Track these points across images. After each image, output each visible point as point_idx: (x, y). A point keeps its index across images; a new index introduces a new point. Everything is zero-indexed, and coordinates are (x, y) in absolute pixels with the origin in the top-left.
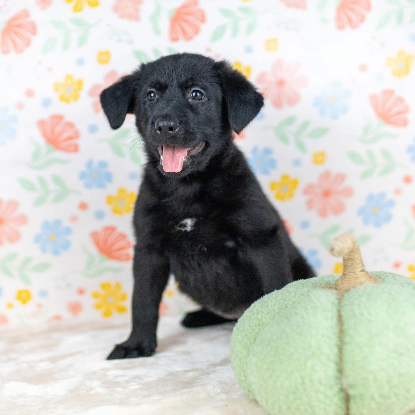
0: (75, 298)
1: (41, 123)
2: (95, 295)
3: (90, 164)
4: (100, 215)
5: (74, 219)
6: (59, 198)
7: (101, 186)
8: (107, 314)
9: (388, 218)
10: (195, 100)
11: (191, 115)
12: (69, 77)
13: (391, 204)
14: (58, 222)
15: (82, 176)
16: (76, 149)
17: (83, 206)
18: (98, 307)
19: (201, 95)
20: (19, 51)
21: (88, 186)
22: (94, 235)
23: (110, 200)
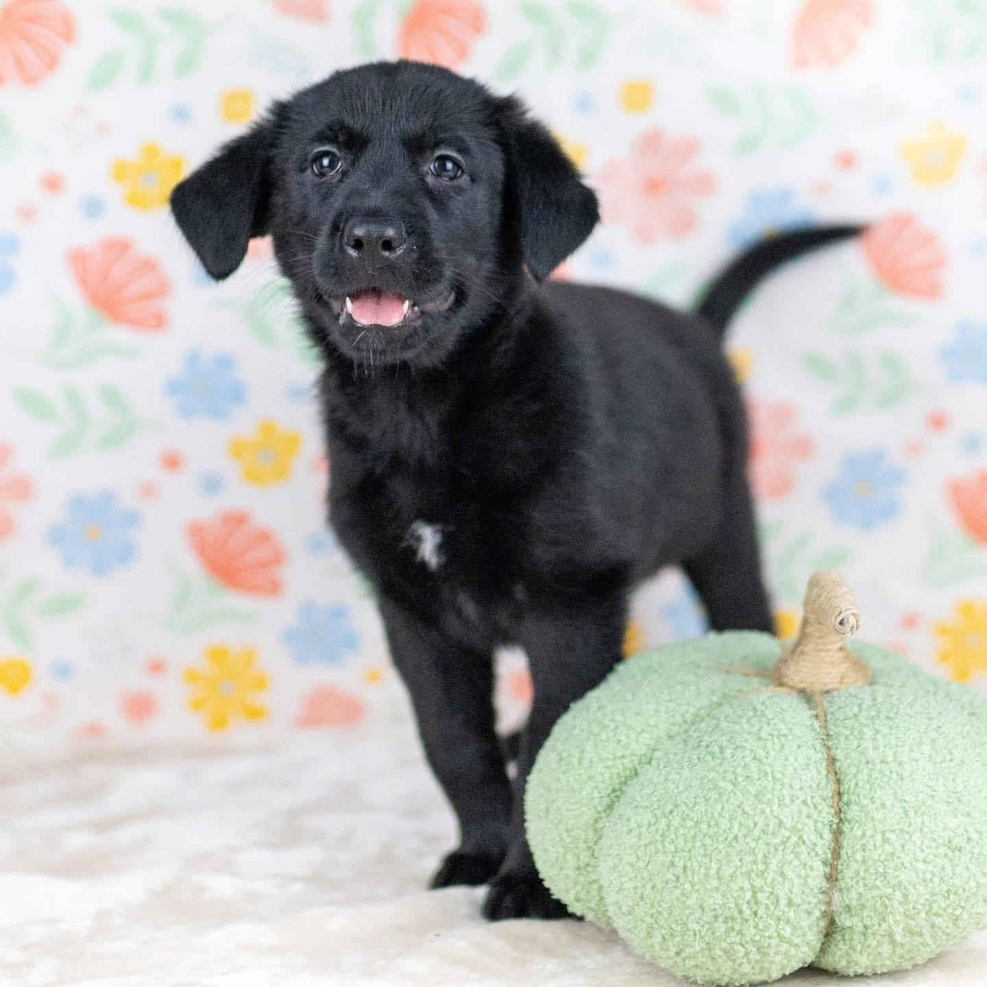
0: (140, 682)
1: (78, 259)
2: (192, 677)
3: (192, 359)
4: (212, 484)
5: (148, 491)
7: (218, 413)
8: (219, 723)
9: (890, 510)
10: (440, 180)
11: (432, 214)
12: (151, 151)
14: (108, 497)
15: (174, 388)
16: (159, 322)
17: (172, 462)
18: (197, 705)
19: (456, 169)
20: (30, 79)
21: (186, 412)
22: (196, 531)
23: (237, 449)
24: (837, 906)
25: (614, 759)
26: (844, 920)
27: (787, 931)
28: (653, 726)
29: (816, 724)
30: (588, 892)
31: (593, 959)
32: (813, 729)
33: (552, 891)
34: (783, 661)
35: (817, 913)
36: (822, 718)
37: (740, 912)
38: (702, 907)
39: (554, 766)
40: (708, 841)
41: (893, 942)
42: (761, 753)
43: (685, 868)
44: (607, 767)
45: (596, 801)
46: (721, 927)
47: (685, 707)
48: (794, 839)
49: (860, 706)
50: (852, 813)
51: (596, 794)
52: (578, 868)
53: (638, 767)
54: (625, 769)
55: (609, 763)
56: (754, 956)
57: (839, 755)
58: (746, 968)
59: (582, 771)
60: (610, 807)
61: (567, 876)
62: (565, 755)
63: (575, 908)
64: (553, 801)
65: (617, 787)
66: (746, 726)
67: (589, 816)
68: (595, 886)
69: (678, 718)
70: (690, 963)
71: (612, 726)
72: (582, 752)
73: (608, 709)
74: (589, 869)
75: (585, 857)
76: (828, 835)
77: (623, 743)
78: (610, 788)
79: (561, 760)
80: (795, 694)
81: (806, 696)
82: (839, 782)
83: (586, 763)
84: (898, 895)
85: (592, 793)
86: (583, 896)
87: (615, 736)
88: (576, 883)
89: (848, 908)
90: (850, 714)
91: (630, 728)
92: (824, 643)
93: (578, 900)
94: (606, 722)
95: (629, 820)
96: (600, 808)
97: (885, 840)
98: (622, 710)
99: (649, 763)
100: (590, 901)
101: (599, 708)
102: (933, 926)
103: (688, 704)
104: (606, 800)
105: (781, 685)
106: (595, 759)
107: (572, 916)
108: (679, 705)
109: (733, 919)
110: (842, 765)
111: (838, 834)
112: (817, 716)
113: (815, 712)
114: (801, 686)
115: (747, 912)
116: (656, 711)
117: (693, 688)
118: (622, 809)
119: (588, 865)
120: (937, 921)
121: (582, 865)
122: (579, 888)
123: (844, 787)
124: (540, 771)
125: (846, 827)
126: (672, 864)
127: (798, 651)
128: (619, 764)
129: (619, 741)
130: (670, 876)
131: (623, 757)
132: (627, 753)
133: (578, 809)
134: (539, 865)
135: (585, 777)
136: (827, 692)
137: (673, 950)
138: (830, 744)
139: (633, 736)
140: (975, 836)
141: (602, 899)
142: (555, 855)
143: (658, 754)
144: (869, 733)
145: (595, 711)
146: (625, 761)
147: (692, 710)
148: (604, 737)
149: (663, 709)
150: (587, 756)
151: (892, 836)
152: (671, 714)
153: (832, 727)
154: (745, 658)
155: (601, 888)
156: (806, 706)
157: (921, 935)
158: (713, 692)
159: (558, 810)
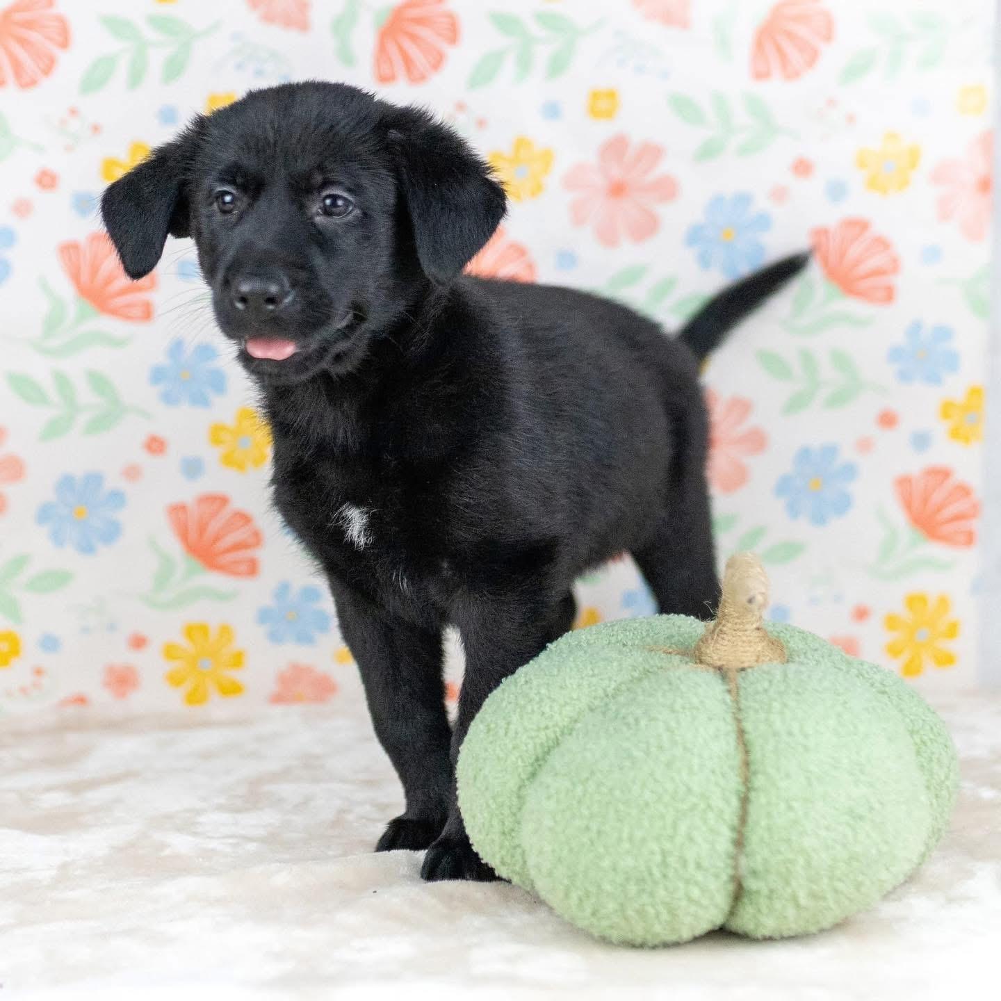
0: (124, 656)
2: (170, 652)
4: (192, 468)
5: (132, 473)
6: (100, 423)
7: (200, 400)
8: (195, 698)
10: (330, 218)
13: (850, 471)
14: (94, 479)
15: (157, 375)
17: (156, 446)
18: (175, 680)
19: (346, 205)
20: (27, 83)
22: (177, 511)
23: (216, 433)
24: (743, 870)
25: (539, 730)
26: (751, 884)
27: (696, 892)
28: (575, 700)
29: (728, 698)
30: (513, 856)
31: (518, 918)
32: (724, 702)
33: (481, 855)
34: (704, 640)
35: (724, 877)
36: (734, 692)
37: (651, 874)
38: (614, 869)
39: (482, 736)
40: (621, 807)
41: (798, 906)
42: (673, 724)
43: (599, 832)
44: (532, 738)
45: (520, 770)
46: (633, 889)
47: (607, 682)
48: (702, 806)
49: (770, 682)
50: (759, 781)
51: (520, 763)
52: (504, 833)
53: (560, 738)
54: (548, 738)
55: (533, 734)
56: (665, 916)
57: (748, 726)
58: (658, 928)
59: (507, 741)
60: (533, 775)
61: (493, 841)
62: (492, 726)
63: (501, 871)
64: (480, 770)
65: (540, 756)
66: (661, 700)
67: (512, 784)
68: (519, 851)
69: (600, 692)
70: (605, 923)
71: (537, 699)
72: (509, 724)
73: (535, 683)
74: (513, 834)
75: (509, 822)
76: (735, 802)
77: (547, 715)
78: (534, 757)
79: (489, 730)
80: (711, 670)
81: (722, 672)
82: (747, 752)
83: (511, 734)
84: (801, 861)
85: (517, 762)
86: (508, 860)
87: (539, 708)
88: (501, 847)
89: (754, 873)
90: (760, 688)
91: (554, 700)
92: (742, 623)
93: (503, 863)
94: (532, 695)
95: (548, 787)
96: (524, 776)
97: (790, 808)
98: (548, 684)
99: (570, 734)
100: (515, 865)
101: (526, 682)
102: (836, 891)
103: (610, 679)
104: (530, 769)
105: (701, 662)
106: (520, 729)
107: (500, 879)
108: (601, 679)
109: (643, 880)
110: (751, 737)
111: (745, 801)
112: (729, 691)
113: (727, 687)
114: (719, 663)
115: (657, 873)
116: (579, 685)
117: (615, 664)
118: (545, 777)
119: (513, 830)
120: (840, 886)
121: (506, 830)
122: (503, 852)
123: (752, 757)
124: (470, 740)
125: (752, 795)
126: (588, 828)
127: (717, 630)
128: (542, 734)
129: (543, 713)
130: (585, 840)
131: (547, 728)
132: (550, 724)
133: (504, 777)
134: (468, 831)
135: (510, 746)
136: (743, 669)
137: (588, 911)
138: (740, 717)
139: (556, 708)
140: (877, 806)
141: (525, 862)
142: (482, 821)
143: (579, 725)
144: (776, 705)
145: (522, 685)
146: (548, 731)
147: (613, 685)
148: (529, 708)
149: (585, 683)
150: (512, 727)
151: (795, 804)
152: (593, 688)
153: (743, 701)
154: (670, 637)
155: (524, 852)
156: (720, 681)
157: (824, 898)
158: (634, 668)
159: (485, 777)
